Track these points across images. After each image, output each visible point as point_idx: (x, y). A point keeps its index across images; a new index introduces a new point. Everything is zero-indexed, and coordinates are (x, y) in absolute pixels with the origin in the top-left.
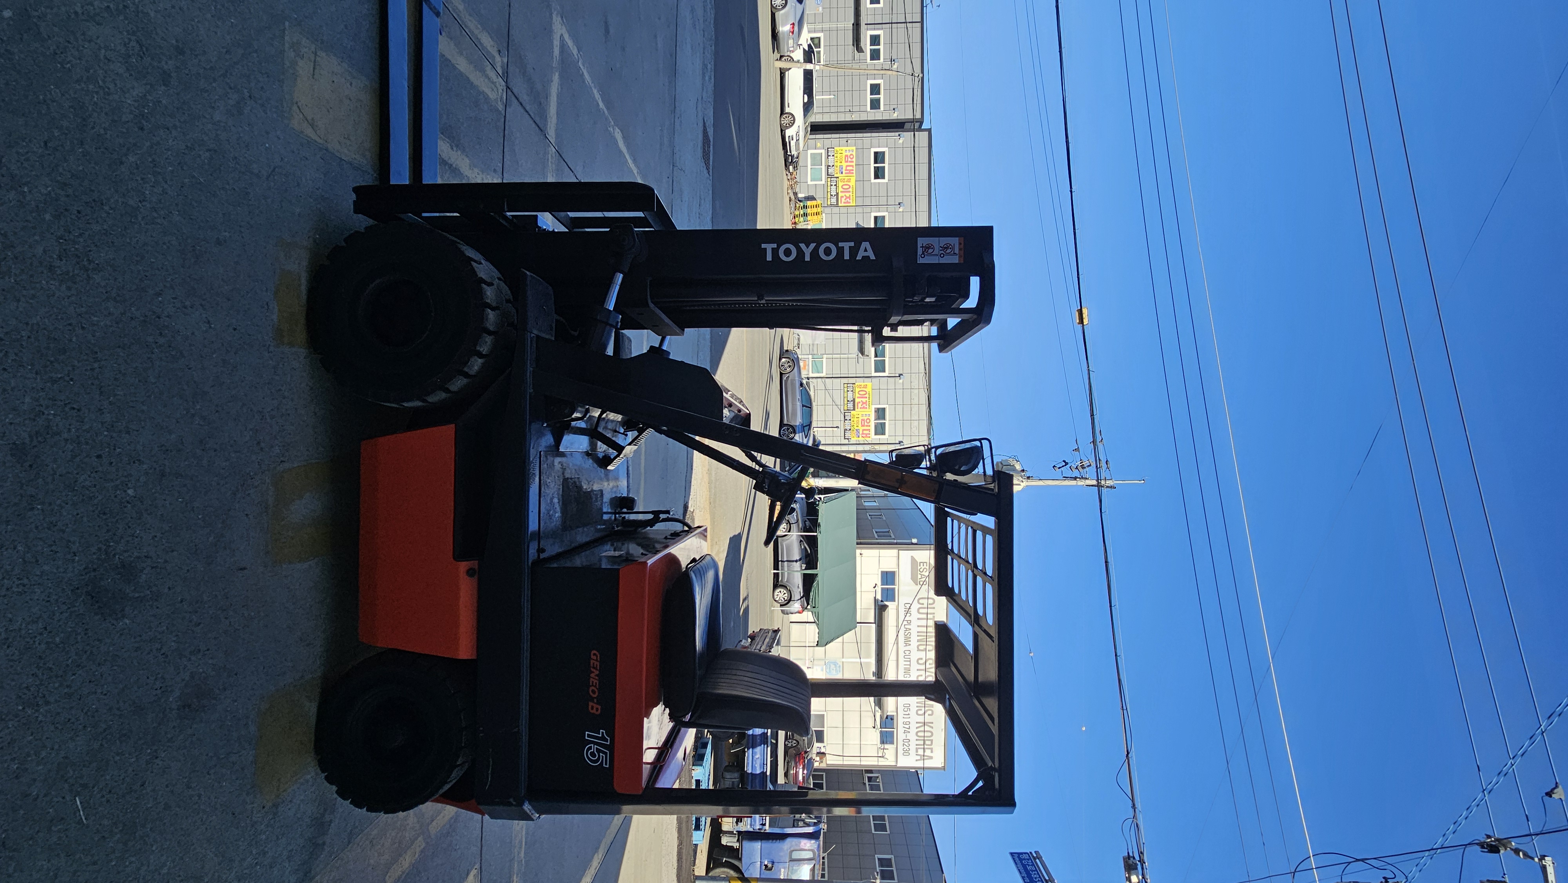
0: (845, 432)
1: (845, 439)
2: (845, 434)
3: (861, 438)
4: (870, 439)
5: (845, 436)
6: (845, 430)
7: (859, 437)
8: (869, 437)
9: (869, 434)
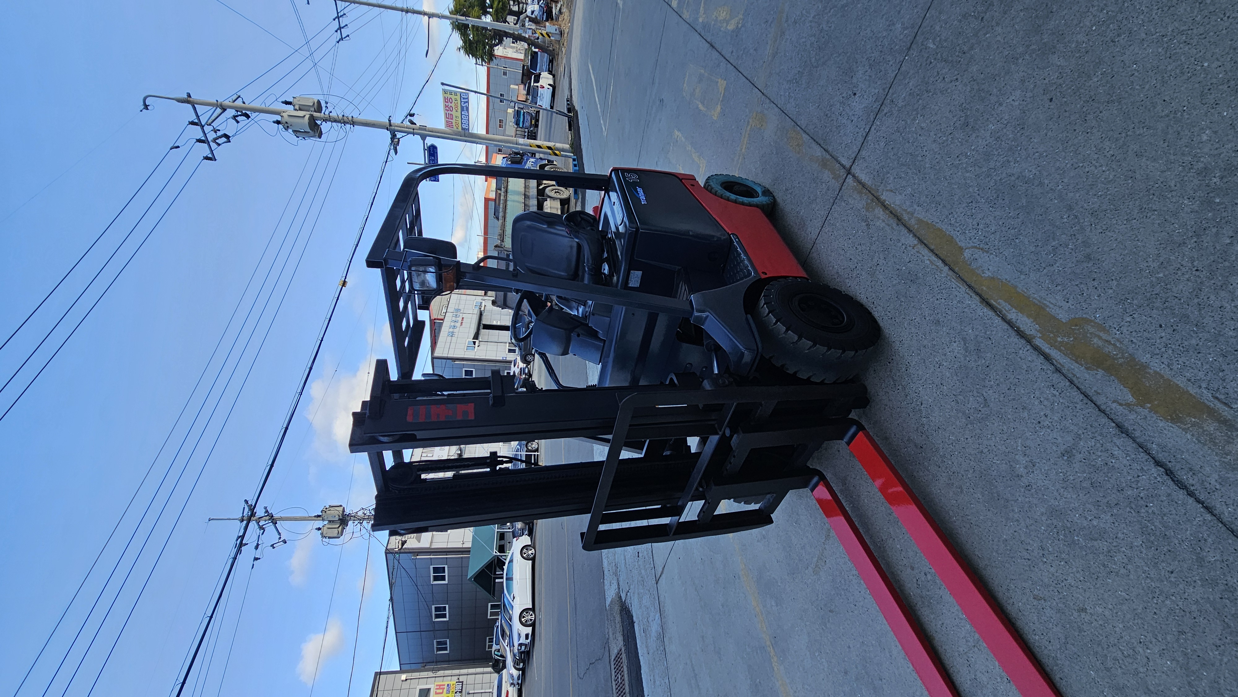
0: (462, 689)
1: (462, 682)
2: (462, 687)
3: (446, 683)
4: (436, 683)
5: (462, 685)
6: (461, 692)
7: (448, 685)
8: (437, 685)
9: (437, 689)
